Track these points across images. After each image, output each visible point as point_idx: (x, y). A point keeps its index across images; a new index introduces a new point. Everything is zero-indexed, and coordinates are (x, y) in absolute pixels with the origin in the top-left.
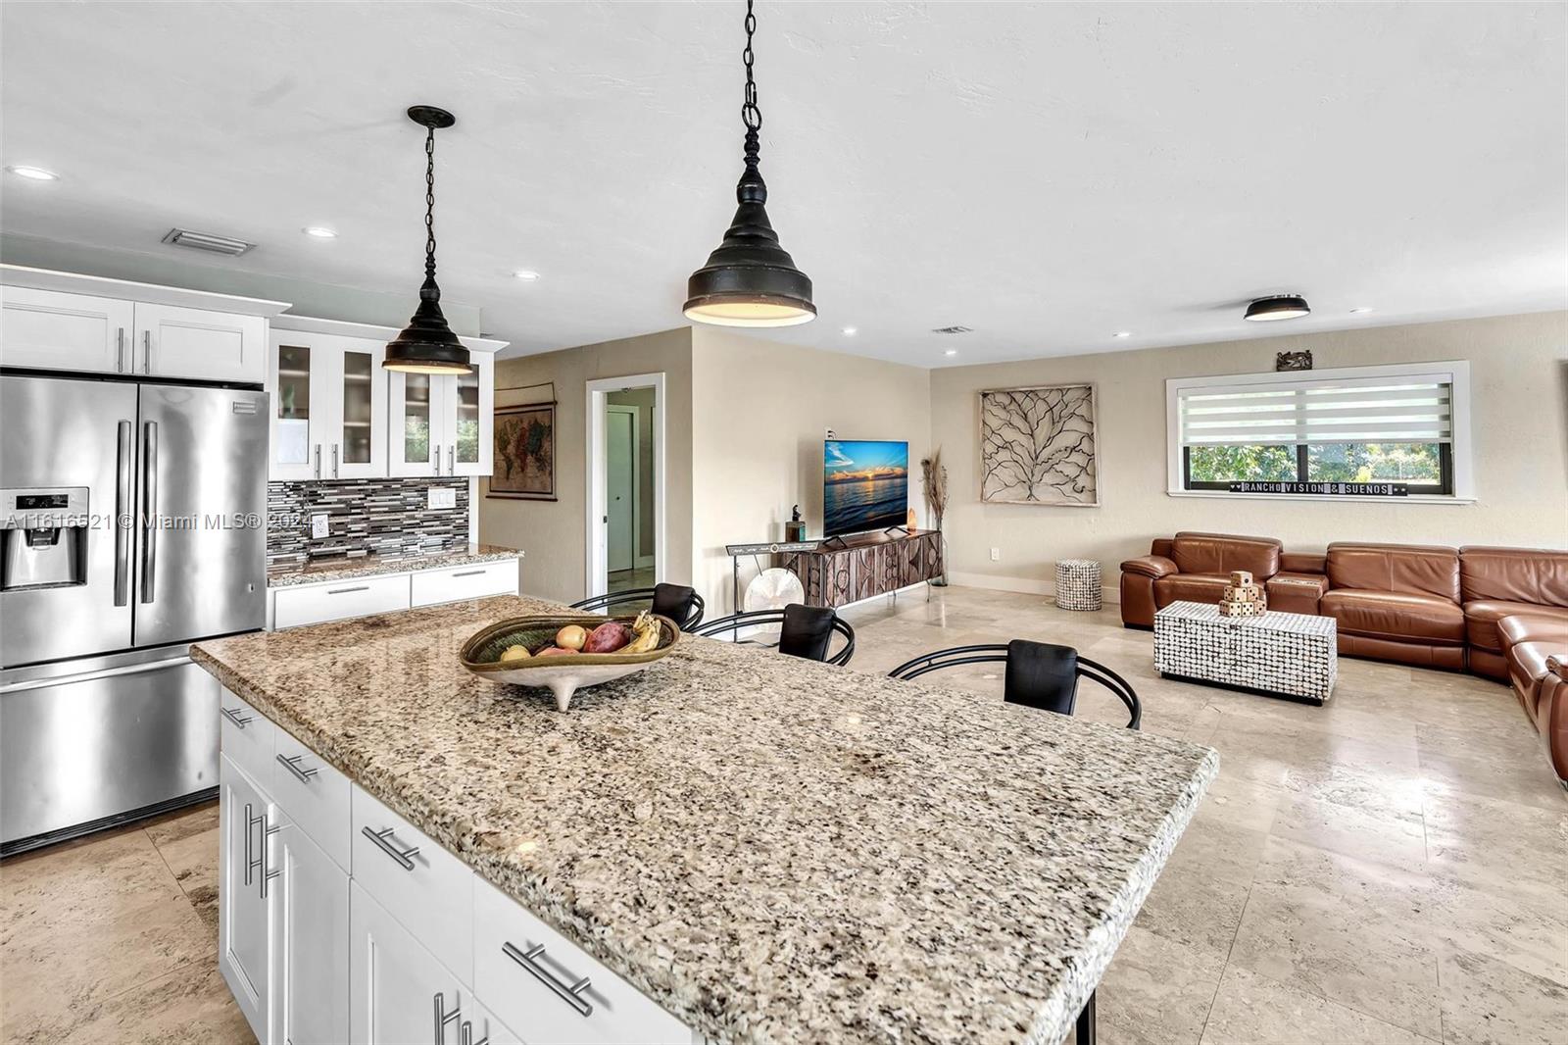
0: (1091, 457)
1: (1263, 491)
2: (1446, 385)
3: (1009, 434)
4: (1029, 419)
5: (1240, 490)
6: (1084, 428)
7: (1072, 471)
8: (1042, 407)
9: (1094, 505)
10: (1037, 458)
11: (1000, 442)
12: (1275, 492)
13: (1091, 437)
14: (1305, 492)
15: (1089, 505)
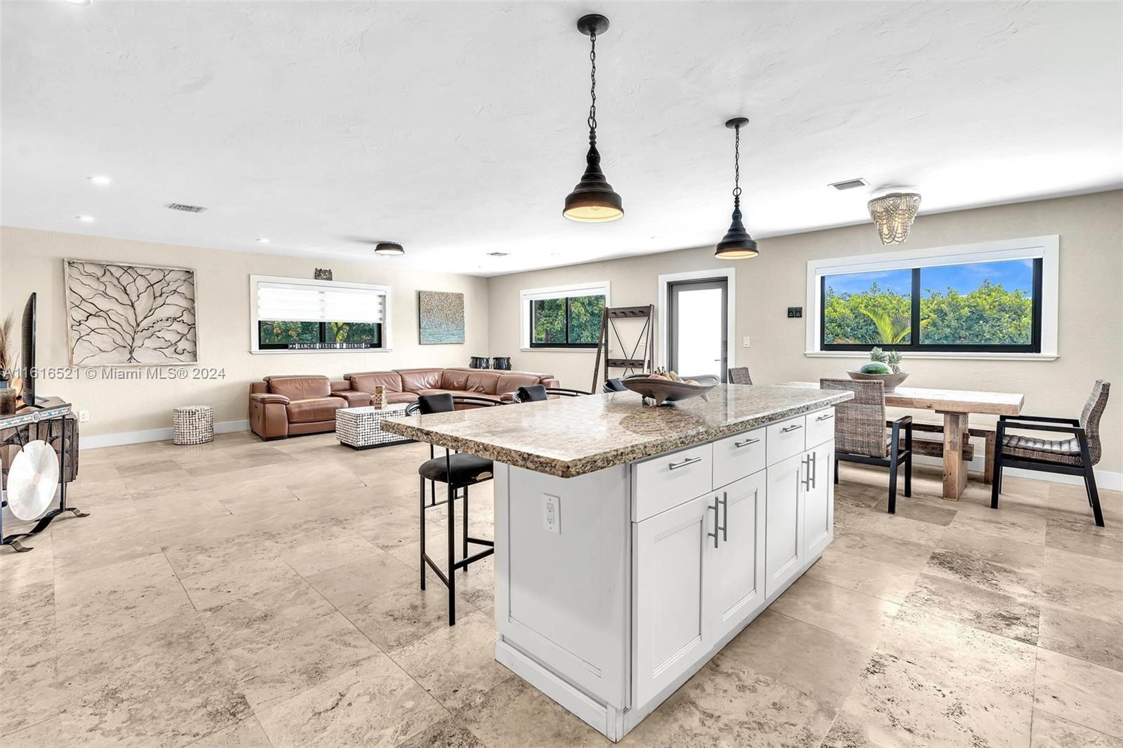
0: (192, 326)
1: (307, 349)
2: (380, 296)
3: (103, 304)
4: (128, 292)
5: (295, 348)
6: (184, 303)
7: (173, 337)
8: (141, 283)
9: (195, 363)
10: (138, 325)
11: (92, 310)
12: (314, 348)
13: (192, 311)
14: (328, 348)
15: (191, 363)
